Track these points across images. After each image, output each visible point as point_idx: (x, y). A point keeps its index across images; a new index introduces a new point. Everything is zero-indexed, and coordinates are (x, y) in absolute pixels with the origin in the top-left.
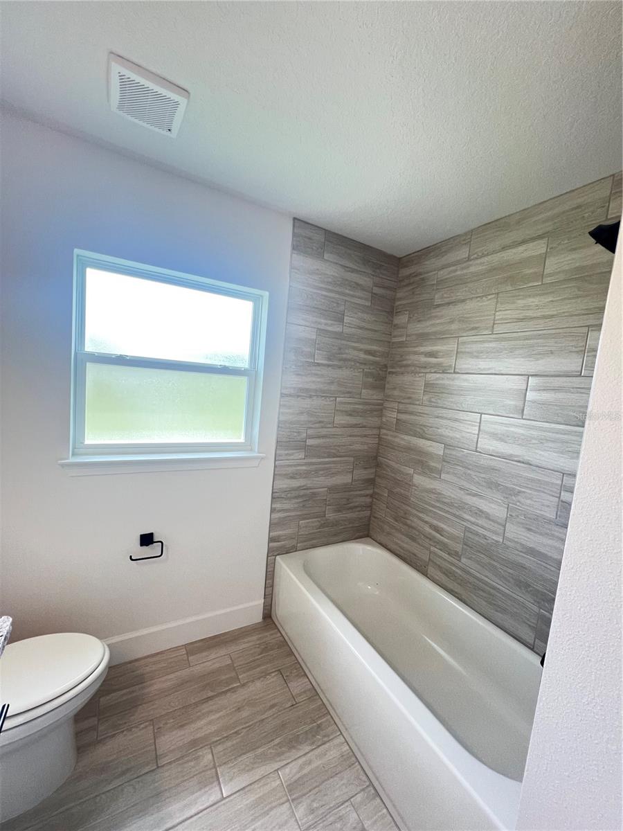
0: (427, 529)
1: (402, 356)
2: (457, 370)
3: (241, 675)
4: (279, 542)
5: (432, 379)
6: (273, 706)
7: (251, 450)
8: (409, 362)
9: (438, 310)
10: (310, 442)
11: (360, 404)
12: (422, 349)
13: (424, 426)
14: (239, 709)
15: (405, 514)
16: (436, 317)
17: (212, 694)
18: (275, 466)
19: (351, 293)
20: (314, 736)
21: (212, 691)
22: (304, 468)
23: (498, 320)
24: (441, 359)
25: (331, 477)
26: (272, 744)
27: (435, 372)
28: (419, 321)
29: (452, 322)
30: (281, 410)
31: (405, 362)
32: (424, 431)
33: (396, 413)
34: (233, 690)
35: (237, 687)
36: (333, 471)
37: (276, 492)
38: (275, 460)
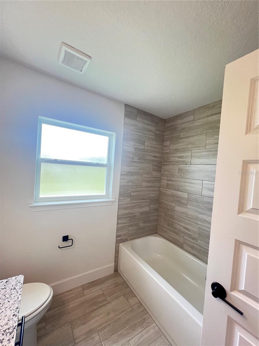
0: (182, 229)
1: (168, 158)
2: (191, 163)
3: (107, 298)
4: (120, 237)
5: (181, 167)
6: (123, 312)
7: (108, 198)
8: (171, 160)
9: (183, 139)
10: (132, 194)
11: (151, 178)
12: (176, 155)
13: (179, 186)
14: (108, 314)
15: (172, 223)
16: (182, 142)
17: (95, 308)
18: (119, 204)
19: (148, 133)
20: (143, 324)
21: (96, 306)
22: (130, 205)
23: (207, 143)
24: (184, 159)
25: (141, 208)
26: (125, 329)
27: (182, 164)
28: (174, 144)
29: (188, 144)
30: (121, 181)
31: (169, 160)
32: (179, 188)
33: (166, 181)
34: (105, 305)
35: (107, 304)
36: (142, 206)
37: (120, 216)
38: (119, 202)
